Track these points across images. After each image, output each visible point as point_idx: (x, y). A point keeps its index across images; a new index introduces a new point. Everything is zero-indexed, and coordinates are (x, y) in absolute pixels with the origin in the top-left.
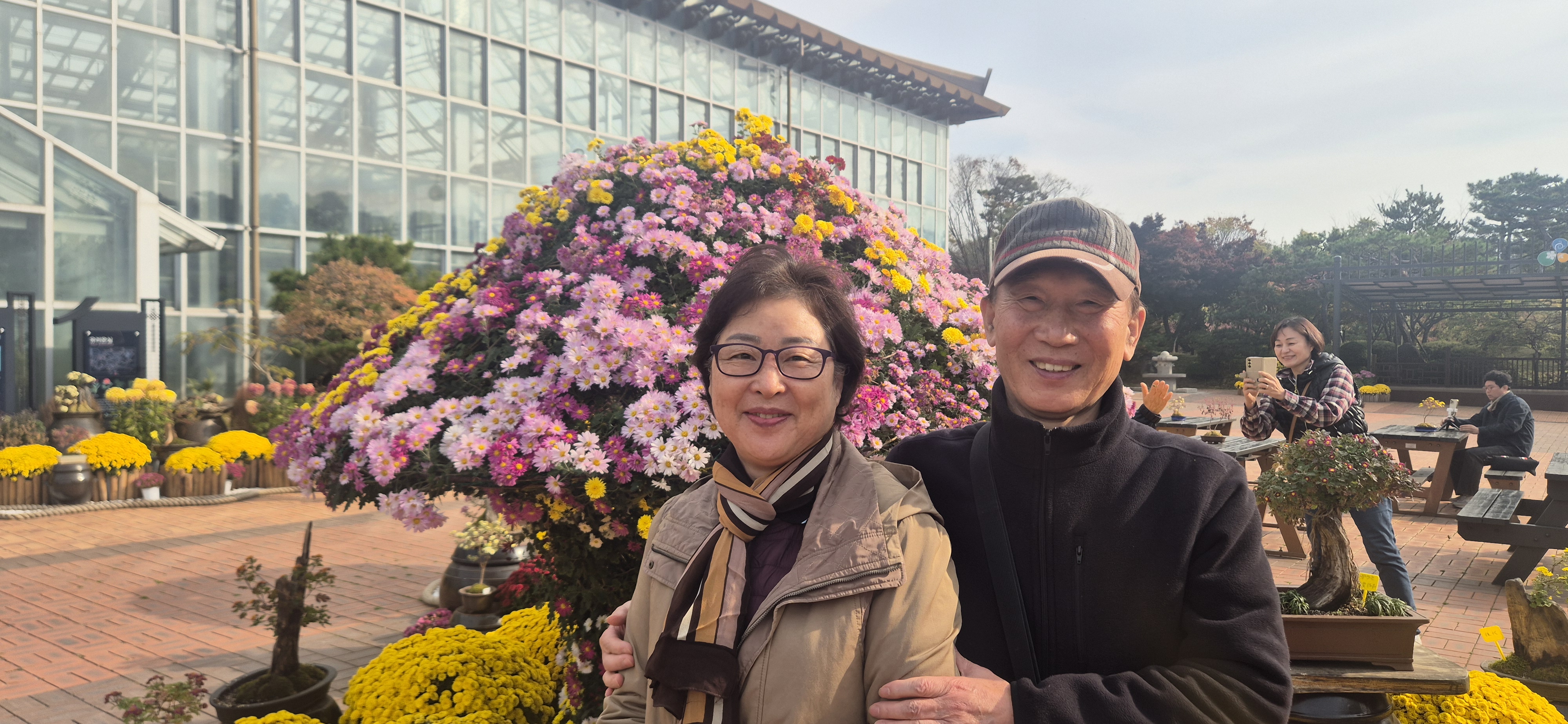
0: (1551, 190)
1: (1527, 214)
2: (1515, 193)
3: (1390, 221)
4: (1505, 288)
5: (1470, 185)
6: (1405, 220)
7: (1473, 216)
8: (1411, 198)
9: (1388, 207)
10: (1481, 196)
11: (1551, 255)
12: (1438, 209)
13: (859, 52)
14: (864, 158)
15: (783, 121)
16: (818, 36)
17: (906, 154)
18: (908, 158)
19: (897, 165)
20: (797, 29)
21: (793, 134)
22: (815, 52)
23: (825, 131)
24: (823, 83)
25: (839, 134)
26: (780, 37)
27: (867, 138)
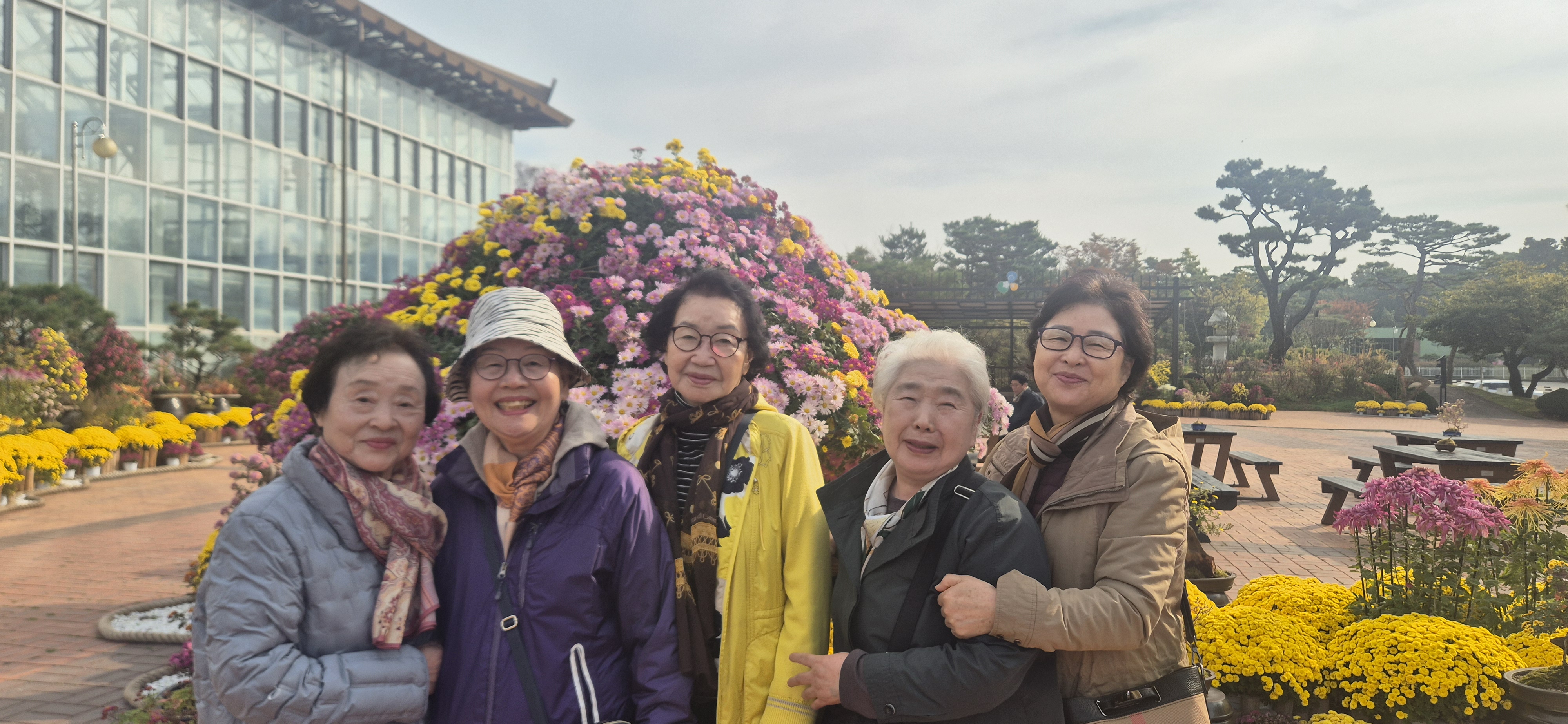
0: (1000, 232)
1: (984, 250)
2: (976, 233)
3: (888, 250)
4: (974, 310)
5: (945, 225)
6: (899, 251)
7: (947, 249)
8: (904, 232)
9: (886, 239)
10: (954, 234)
11: (1006, 285)
12: (922, 243)
13: (424, 45)
14: (425, 156)
15: (337, 109)
16: (380, 22)
17: (470, 154)
18: (472, 160)
19: (460, 166)
20: (357, 11)
21: (348, 124)
22: (374, 39)
23: (384, 123)
24: (381, 72)
25: (398, 128)
26: (336, 17)
27: (430, 134)
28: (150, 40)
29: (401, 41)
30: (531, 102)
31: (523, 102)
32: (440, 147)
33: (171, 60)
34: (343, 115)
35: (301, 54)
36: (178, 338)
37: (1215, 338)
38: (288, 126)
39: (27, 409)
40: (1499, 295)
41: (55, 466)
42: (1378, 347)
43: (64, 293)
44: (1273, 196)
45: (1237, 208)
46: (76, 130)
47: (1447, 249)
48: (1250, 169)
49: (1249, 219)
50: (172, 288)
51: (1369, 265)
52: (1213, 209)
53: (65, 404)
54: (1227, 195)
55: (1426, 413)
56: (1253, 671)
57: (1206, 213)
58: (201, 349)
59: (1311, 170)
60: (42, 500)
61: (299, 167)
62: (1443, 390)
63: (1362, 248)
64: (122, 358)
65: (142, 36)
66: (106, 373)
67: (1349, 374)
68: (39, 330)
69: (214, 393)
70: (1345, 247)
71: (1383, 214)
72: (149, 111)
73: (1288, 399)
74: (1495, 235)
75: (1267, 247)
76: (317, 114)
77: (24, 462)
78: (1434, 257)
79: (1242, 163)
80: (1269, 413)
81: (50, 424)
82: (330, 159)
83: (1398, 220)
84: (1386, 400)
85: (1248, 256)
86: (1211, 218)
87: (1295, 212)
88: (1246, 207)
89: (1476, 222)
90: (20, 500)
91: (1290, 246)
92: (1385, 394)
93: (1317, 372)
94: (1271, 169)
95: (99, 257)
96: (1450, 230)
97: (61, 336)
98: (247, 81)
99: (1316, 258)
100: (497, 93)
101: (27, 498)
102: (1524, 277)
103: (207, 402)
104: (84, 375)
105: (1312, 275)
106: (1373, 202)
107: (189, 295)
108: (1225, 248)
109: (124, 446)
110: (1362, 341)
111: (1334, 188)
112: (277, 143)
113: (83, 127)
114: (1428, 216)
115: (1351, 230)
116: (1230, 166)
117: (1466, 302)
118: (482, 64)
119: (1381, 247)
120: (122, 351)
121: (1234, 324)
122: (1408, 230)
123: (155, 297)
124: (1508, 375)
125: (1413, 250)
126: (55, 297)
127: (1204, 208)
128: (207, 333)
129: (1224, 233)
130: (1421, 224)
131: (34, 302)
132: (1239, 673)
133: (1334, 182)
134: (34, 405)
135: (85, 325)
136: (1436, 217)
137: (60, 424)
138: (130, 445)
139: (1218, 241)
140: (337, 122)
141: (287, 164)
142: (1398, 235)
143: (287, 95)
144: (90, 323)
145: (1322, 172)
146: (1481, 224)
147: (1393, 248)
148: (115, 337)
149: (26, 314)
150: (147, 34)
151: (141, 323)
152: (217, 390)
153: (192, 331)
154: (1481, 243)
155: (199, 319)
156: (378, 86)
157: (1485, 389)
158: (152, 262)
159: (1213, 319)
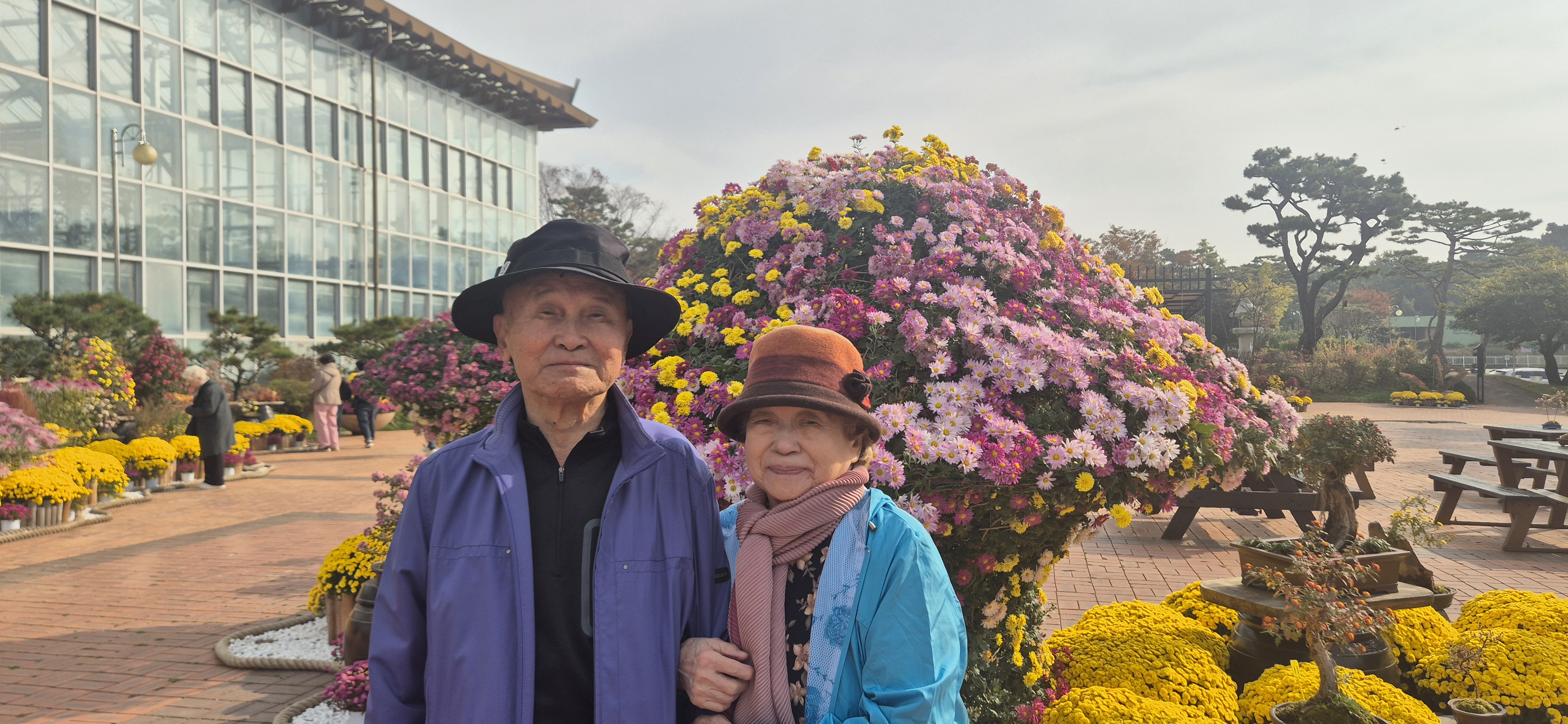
13: (451, 47)
14: (453, 158)
15: (366, 112)
16: (407, 25)
17: (496, 157)
18: (498, 162)
19: (486, 168)
20: (384, 14)
21: (378, 126)
22: (402, 41)
23: (412, 126)
24: (407, 74)
25: (427, 131)
26: (363, 19)
27: (456, 137)
28: (182, 46)
29: (427, 44)
30: (556, 103)
31: (547, 103)
32: (467, 149)
33: (203, 67)
34: (372, 118)
35: (331, 58)
36: (217, 346)
37: (1241, 330)
38: (320, 130)
39: (84, 420)
40: (1535, 282)
41: (118, 479)
42: (1406, 336)
43: (107, 302)
44: (1301, 185)
45: (1265, 198)
46: (116, 137)
47: (1478, 235)
48: (1278, 158)
49: (1278, 209)
50: (208, 295)
51: (1397, 253)
52: (1241, 199)
53: (120, 414)
54: (1255, 185)
55: (1464, 402)
56: (1539, 703)
57: (1233, 203)
58: (240, 356)
59: (1341, 158)
60: (110, 514)
61: (330, 172)
62: (1480, 379)
63: (1390, 236)
64: (169, 367)
65: (175, 42)
66: (153, 382)
67: (1383, 365)
68: (85, 339)
69: (259, 400)
70: (1375, 236)
71: (1414, 202)
72: (184, 117)
73: (1321, 391)
74: (1526, 221)
75: (1296, 236)
76: (347, 117)
77: (88, 475)
78: (1462, 244)
79: (1270, 151)
80: (1305, 405)
81: (105, 435)
82: (361, 163)
83: (1428, 207)
84: (1423, 390)
85: (1277, 246)
86: (1238, 208)
87: (1324, 200)
88: (1274, 196)
89: (1507, 208)
90: (86, 514)
91: (1320, 235)
92: (1422, 384)
93: (1349, 362)
94: (1299, 158)
95: (137, 265)
96: (1480, 217)
97: (107, 345)
98: (278, 85)
99: (1345, 247)
100: (522, 94)
101: (92, 512)
102: (1559, 263)
103: (252, 410)
104: (132, 384)
105: (1343, 264)
106: (1405, 189)
107: (226, 302)
108: (1253, 238)
109: (181, 457)
110: (1387, 330)
111: (1365, 175)
112: (309, 148)
113: (123, 135)
114: (1458, 203)
115: (1382, 218)
116: (1258, 155)
117: (1501, 289)
118: (507, 65)
119: (1410, 235)
120: (169, 359)
121: (1260, 315)
122: (1437, 217)
123: (192, 304)
124: (1544, 363)
125: (1443, 237)
126: (98, 306)
127: (1232, 198)
128: (246, 340)
129: (1253, 223)
130: (1451, 210)
131: (77, 311)
132: (1521, 705)
133: (1364, 170)
134: (91, 416)
135: (130, 334)
136: (1466, 203)
137: (116, 436)
138: (186, 455)
139: (1247, 232)
140: (367, 125)
141: (318, 168)
142: (1427, 222)
143: (317, 98)
144: (134, 332)
145: (1352, 160)
146: (1511, 210)
147: (1422, 236)
148: (161, 345)
149: (69, 324)
150: (179, 40)
151: (180, 331)
152: (261, 397)
153: (231, 338)
154: (1512, 229)
155: (238, 325)
156: (406, 90)
157: (1517, 376)
158: (189, 269)
159: (1239, 310)
